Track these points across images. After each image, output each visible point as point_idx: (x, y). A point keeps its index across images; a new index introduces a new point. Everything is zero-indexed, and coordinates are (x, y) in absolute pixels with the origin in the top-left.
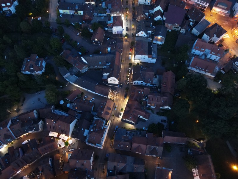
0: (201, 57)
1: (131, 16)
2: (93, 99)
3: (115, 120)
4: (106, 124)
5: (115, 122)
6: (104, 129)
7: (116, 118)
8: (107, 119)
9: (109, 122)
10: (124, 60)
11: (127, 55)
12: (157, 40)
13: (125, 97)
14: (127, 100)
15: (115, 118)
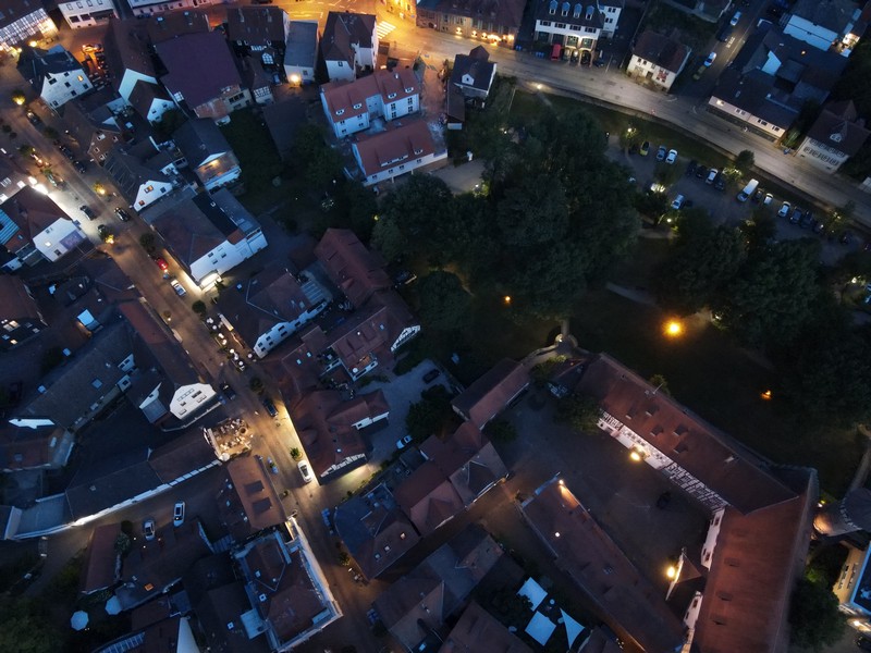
0: (371, 130)
1: (62, 163)
2: (178, 509)
3: (303, 500)
4: (287, 537)
5: (307, 506)
6: (297, 557)
7: (299, 492)
8: (278, 521)
9: (291, 522)
10: (168, 309)
11: (165, 289)
12: (212, 173)
13: (272, 411)
14: (284, 415)
15: (296, 496)
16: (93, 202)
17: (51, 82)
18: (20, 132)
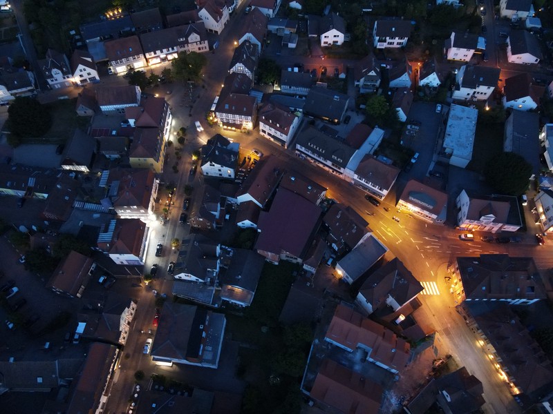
1: (179, 208)
16: (168, 246)
17: (211, 165)
18: (180, 172)
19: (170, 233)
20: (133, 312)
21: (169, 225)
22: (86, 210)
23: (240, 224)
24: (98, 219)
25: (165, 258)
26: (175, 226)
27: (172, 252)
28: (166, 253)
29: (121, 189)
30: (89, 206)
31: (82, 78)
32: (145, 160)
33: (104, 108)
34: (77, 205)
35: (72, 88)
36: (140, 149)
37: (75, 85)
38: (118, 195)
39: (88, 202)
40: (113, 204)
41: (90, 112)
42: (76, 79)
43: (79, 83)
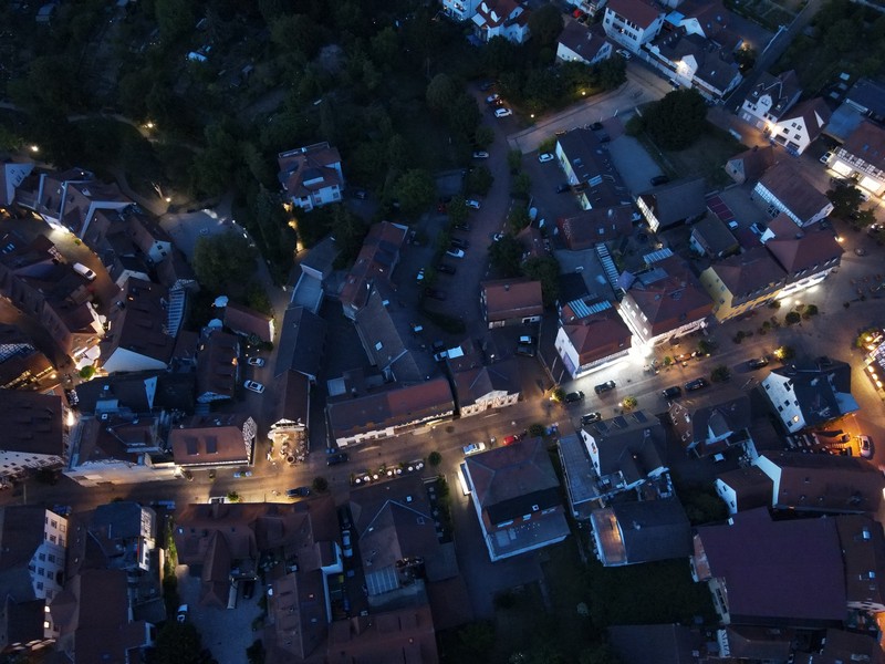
5: (190, 491)
10: (456, 431)
11: (482, 435)
15: (205, 485)
16: (619, 396)
17: (785, 384)
18: (740, 347)
19: (640, 388)
20: (506, 403)
21: (649, 379)
22: (600, 263)
23: (720, 483)
24: (599, 284)
25: (600, 402)
26: (654, 388)
27: (614, 407)
28: (608, 399)
29: (658, 284)
30: (609, 263)
31: (784, 135)
32: (722, 289)
33: (761, 189)
34: (601, 248)
35: (758, 134)
36: (734, 272)
37: (767, 134)
38: (647, 287)
39: (613, 258)
40: (631, 288)
41: (740, 177)
42: (775, 129)
43: (773, 135)
